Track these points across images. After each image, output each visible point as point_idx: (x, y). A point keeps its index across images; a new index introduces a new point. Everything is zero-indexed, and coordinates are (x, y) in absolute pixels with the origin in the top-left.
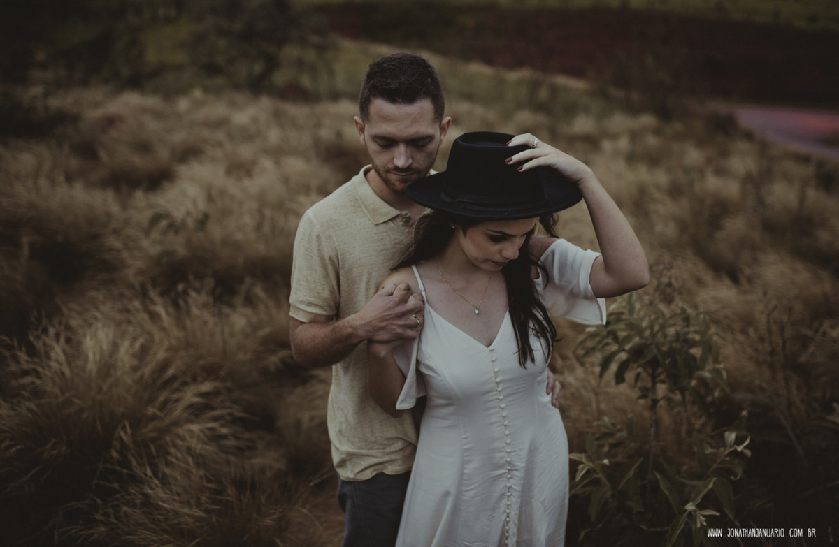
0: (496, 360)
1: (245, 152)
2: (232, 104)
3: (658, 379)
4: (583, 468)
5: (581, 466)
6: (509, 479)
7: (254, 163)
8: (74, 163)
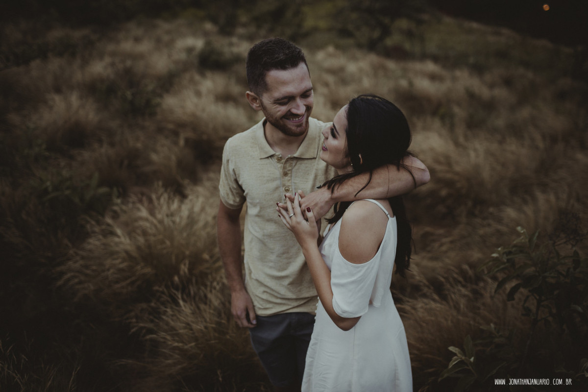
4: (456, 360)
5: (455, 357)
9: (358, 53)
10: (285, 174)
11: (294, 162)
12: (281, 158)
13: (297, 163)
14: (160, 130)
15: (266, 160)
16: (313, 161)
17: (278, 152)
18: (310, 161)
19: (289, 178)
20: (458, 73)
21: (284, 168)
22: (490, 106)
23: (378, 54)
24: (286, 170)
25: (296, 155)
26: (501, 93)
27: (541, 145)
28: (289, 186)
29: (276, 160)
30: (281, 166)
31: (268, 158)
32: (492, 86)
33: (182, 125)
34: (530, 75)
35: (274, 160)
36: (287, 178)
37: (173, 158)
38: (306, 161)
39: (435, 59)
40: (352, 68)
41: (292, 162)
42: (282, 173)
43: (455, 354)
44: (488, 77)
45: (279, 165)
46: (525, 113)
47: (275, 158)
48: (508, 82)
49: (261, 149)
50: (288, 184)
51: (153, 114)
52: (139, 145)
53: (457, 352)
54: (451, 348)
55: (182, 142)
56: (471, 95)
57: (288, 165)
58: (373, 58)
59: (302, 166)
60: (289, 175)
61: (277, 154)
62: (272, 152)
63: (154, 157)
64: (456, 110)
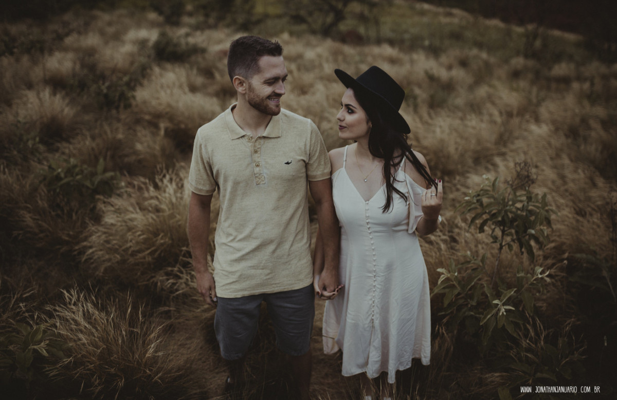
0: (368, 210)
1: (307, 78)
2: (308, 44)
3: (506, 232)
4: (443, 277)
5: (443, 276)
6: (375, 281)
7: (311, 85)
8: (199, 80)
9: (313, 39)
10: (256, 152)
11: (262, 141)
12: (251, 137)
13: (264, 142)
14: (138, 121)
15: (237, 140)
16: (279, 139)
17: (249, 133)
18: (276, 140)
19: (259, 155)
20: (415, 56)
21: (255, 146)
22: (449, 87)
23: (334, 39)
24: (256, 148)
25: (264, 135)
26: (458, 73)
27: (499, 120)
28: (259, 162)
29: (247, 140)
30: (252, 145)
31: (239, 138)
32: (450, 68)
33: (158, 116)
34: (484, 55)
35: (244, 140)
36: (256, 155)
37: (157, 147)
38: (273, 140)
39: (391, 43)
40: (310, 54)
41: (261, 141)
42: (253, 151)
43: (443, 274)
44: (444, 59)
45: (250, 144)
46: (482, 91)
47: (246, 138)
48: (464, 63)
49: (232, 131)
50: (257, 160)
51: (128, 106)
52: (120, 136)
53: (444, 272)
54: (439, 270)
55: (162, 132)
56: (431, 78)
57: (257, 144)
58: (329, 44)
59: (269, 144)
60: (259, 152)
61: (248, 134)
62: (243, 133)
63: (139, 147)
64: (417, 91)
